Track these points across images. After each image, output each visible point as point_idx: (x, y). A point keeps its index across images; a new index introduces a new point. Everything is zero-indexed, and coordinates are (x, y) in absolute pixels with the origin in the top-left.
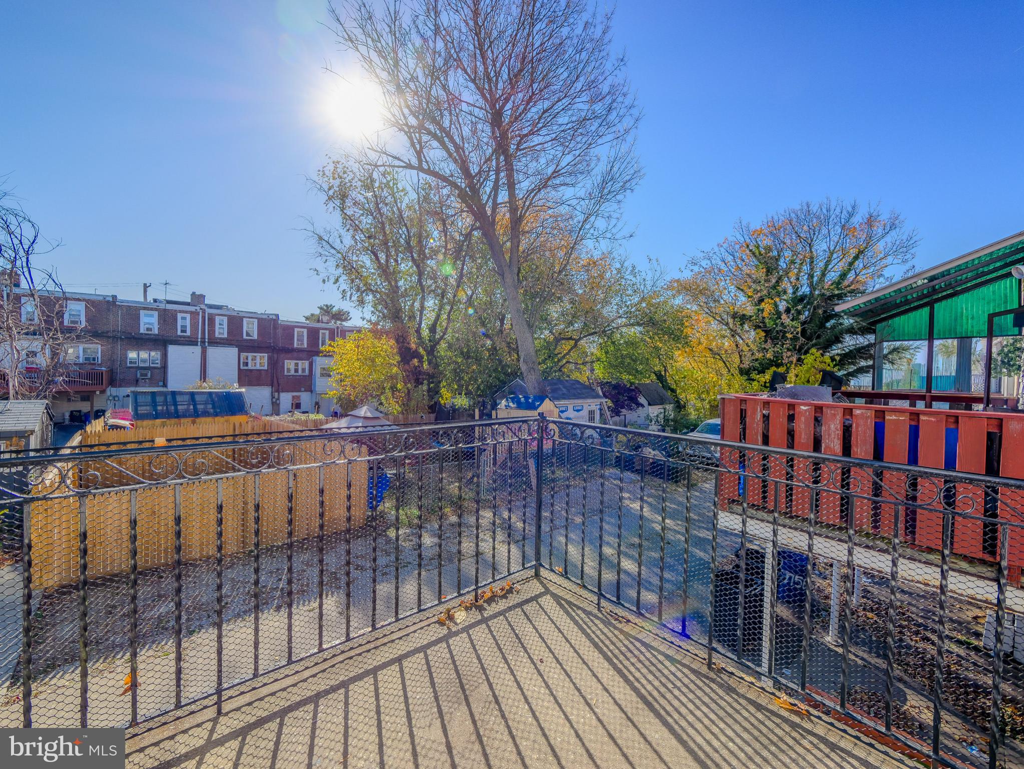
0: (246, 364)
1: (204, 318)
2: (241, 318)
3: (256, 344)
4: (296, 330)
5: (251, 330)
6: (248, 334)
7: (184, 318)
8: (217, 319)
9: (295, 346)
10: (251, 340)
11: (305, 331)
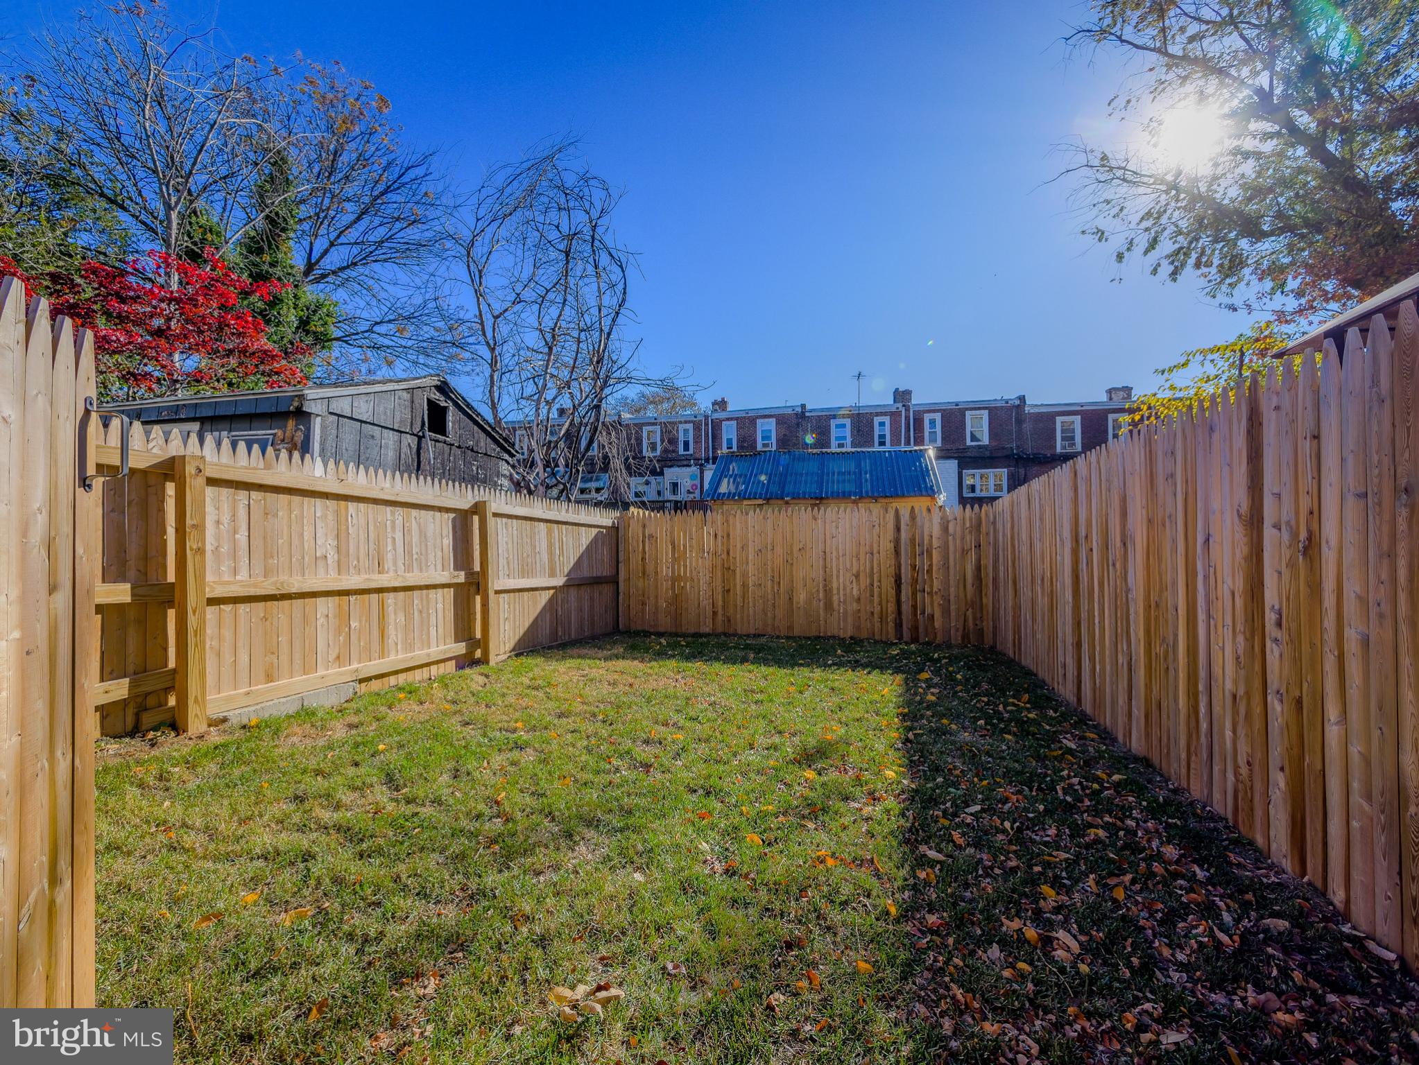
0: (973, 488)
1: (907, 418)
2: (962, 412)
3: (988, 454)
4: (1059, 419)
5: (979, 430)
6: (974, 438)
7: (882, 424)
8: (927, 418)
9: (1059, 450)
10: (980, 447)
11: (1078, 419)
